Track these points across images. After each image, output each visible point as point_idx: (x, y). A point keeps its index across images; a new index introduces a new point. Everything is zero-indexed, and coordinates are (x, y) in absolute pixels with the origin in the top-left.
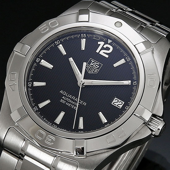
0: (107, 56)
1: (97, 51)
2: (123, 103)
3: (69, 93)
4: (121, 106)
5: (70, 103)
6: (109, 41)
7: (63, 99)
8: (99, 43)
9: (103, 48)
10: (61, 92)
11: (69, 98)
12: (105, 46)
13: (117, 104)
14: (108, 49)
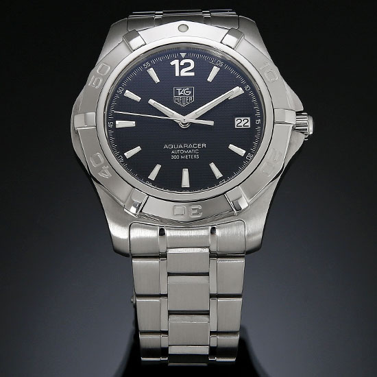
0: (192, 74)
1: (177, 74)
2: (249, 119)
3: (176, 143)
4: (249, 124)
5: (184, 154)
6: (183, 55)
7: (173, 154)
8: (172, 63)
9: (181, 68)
10: (166, 147)
11: (181, 149)
12: (182, 63)
13: (242, 124)
14: (188, 65)
